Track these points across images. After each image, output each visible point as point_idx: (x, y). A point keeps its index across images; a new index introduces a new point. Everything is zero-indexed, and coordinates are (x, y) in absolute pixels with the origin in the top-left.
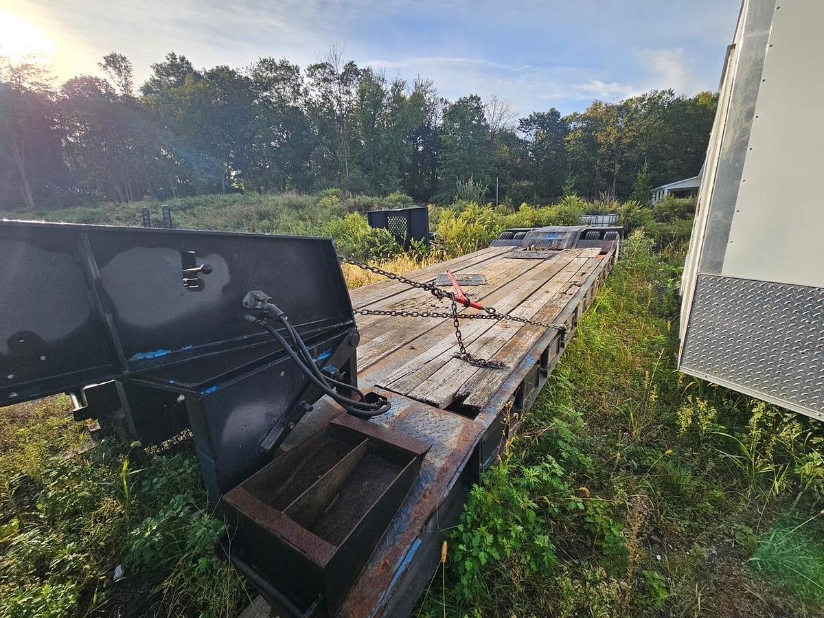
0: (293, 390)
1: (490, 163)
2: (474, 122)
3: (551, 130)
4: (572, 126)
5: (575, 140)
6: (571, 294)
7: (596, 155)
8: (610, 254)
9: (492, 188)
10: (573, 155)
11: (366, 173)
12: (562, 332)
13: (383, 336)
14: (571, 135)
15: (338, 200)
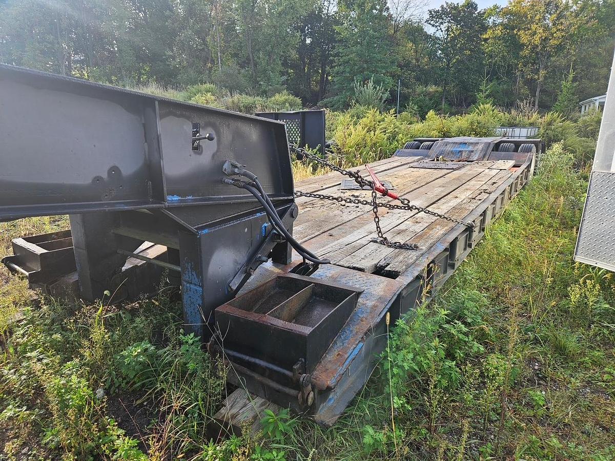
0: (251, 246)
1: (393, 62)
2: (374, 11)
3: (466, 25)
4: (491, 21)
5: (494, 38)
6: (480, 200)
7: (517, 57)
8: (523, 167)
9: (393, 93)
10: (491, 57)
11: (242, 67)
12: (469, 229)
13: (301, 226)
14: (489, 32)
15: (213, 98)
